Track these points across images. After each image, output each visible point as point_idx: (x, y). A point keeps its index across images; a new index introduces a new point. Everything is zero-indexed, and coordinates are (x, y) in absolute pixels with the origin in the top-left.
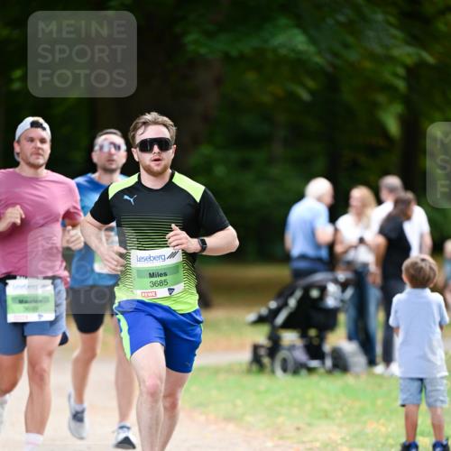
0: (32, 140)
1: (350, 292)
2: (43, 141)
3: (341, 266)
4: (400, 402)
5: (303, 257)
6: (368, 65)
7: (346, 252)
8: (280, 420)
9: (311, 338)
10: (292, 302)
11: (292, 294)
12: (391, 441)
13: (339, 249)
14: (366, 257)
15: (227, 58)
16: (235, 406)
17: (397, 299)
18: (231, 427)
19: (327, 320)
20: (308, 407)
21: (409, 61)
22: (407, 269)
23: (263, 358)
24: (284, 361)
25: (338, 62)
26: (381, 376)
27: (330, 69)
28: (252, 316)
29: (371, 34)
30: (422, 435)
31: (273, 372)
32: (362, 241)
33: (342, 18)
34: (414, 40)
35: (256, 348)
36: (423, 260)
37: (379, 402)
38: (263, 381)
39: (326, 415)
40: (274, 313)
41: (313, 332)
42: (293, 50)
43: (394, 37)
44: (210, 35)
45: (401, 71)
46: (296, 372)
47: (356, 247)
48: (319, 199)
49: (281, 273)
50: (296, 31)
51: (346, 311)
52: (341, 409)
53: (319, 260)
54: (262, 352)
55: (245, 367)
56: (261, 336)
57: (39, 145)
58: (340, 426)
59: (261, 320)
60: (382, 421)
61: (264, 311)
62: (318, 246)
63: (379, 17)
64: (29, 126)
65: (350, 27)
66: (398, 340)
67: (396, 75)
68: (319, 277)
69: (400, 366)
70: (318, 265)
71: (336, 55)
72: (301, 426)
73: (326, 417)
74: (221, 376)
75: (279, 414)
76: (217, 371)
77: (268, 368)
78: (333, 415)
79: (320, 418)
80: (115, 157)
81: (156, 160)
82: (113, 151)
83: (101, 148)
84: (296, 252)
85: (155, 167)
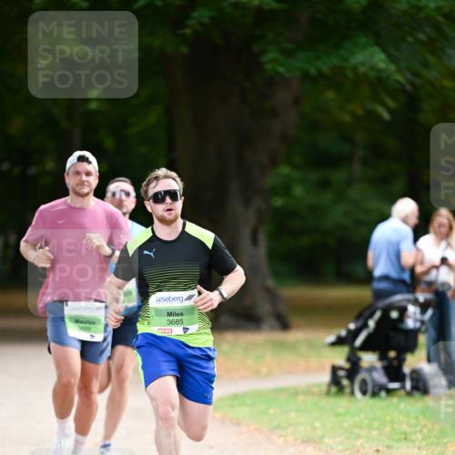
0: (78, 173)
1: (430, 312)
2: (88, 174)
7: (427, 272)
8: (359, 442)
9: (390, 360)
10: (372, 324)
11: (371, 315)
13: (419, 269)
15: (306, 76)
16: (314, 428)
18: (310, 450)
19: (408, 342)
20: (388, 429)
23: (342, 380)
24: (364, 382)
25: (418, 81)
27: (409, 88)
28: (332, 338)
31: (352, 393)
33: (422, 37)
35: (335, 369)
38: (342, 403)
39: (406, 437)
40: (355, 334)
41: (392, 354)
42: (373, 68)
44: (288, 54)
46: (375, 394)
47: (437, 267)
49: (362, 294)
50: (377, 49)
52: (421, 431)
54: (341, 373)
55: (324, 388)
56: (340, 357)
57: (84, 178)
58: (420, 448)
59: (340, 342)
61: (343, 333)
62: (402, 269)
64: (76, 161)
65: (431, 46)
68: (398, 298)
71: (415, 74)
72: (380, 448)
73: (406, 439)
74: (301, 397)
75: (358, 437)
76: (296, 393)
77: (348, 390)
78: (413, 437)
79: (399, 440)
80: (125, 203)
81: (168, 210)
82: (124, 197)
83: (114, 194)
84: (378, 272)
85: (167, 216)
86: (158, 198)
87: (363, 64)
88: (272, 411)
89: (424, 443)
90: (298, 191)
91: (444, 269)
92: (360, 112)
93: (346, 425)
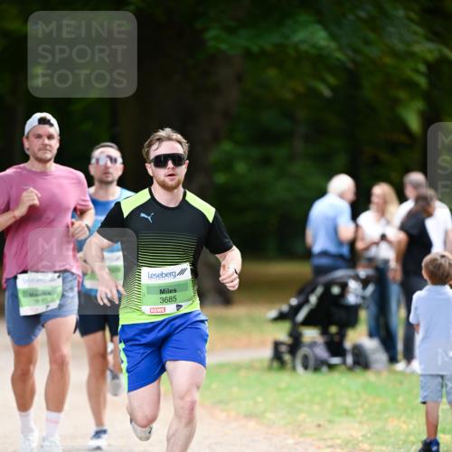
0: (40, 136)
1: (371, 289)
2: (50, 137)
3: (363, 262)
4: (420, 400)
5: (324, 254)
6: (388, 60)
7: (367, 248)
8: (301, 417)
9: (332, 335)
10: (313, 299)
11: (313, 291)
12: (412, 438)
13: (360, 245)
14: (387, 253)
15: (248, 54)
16: (256, 403)
17: (417, 296)
18: (252, 424)
19: (348, 317)
20: (329, 404)
21: (430, 57)
22: (427, 266)
23: (284, 355)
24: (305, 358)
25: (359, 58)
26: (402, 373)
27: (350, 65)
28: (273, 313)
29: (392, 30)
30: (444, 432)
31: (294, 368)
32: (383, 237)
33: (362, 14)
34: (435, 36)
35: (277, 345)
36: (443, 256)
37: (400, 399)
38: (284, 378)
39: (347, 412)
40: (296, 310)
41: (333, 329)
42: (314, 46)
43: (416, 33)
44: (231, 31)
45: (422, 68)
46: (317, 369)
47: (377, 244)
48: (342, 196)
49: (302, 270)
51: (367, 308)
52: (362, 406)
53: (341, 256)
54: (283, 349)
55: (266, 364)
56: (282, 333)
57: (47, 141)
58: (361, 423)
59: (281, 317)
60: (403, 418)
61: (285, 308)
62: (340, 243)
63: (401, 13)
64: (37, 123)
65: (371, 23)
66: (418, 338)
67: (417, 71)
68: (340, 274)
69: (420, 363)
70: (340, 262)
71: (356, 51)
72: (322, 423)
73: (347, 414)
74: (243, 373)
75: (300, 411)
76: (237, 368)
77: (289, 365)
78: (354, 412)
79: (340, 415)
80: (111, 170)
81: (170, 175)
82: (109, 163)
83: (98, 161)
84: (317, 248)
85: (169, 181)
86: (161, 161)
87: (303, 42)
88: (214, 386)
89: (365, 418)
90: (241, 167)
91: (384, 246)
92: (301, 89)
93: (287, 399)
